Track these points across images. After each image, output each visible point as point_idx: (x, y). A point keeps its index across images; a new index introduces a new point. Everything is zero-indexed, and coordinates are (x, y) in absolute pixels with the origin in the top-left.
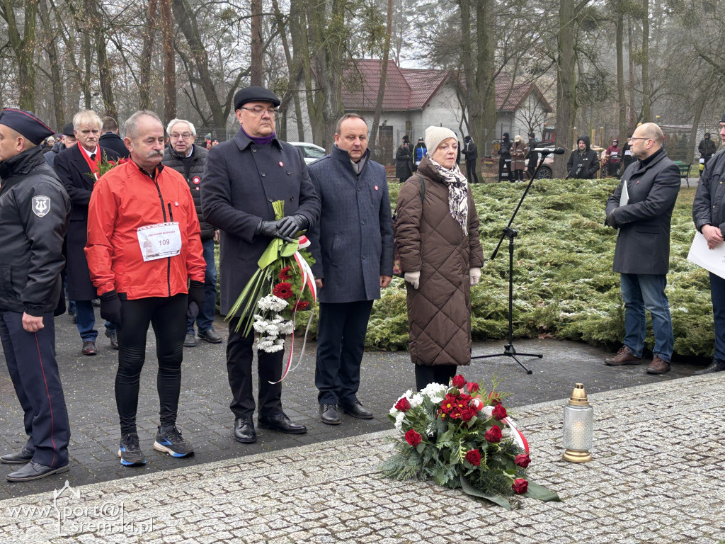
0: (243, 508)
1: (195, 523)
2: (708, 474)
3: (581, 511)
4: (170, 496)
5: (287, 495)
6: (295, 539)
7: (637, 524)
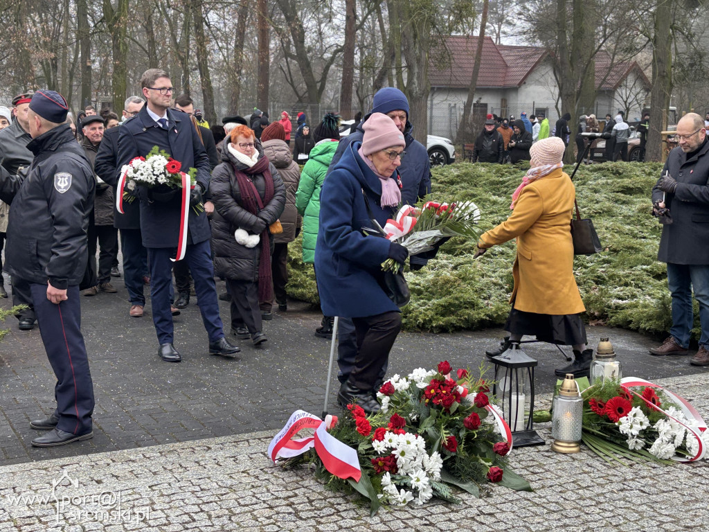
0: (220, 483)
1: (168, 496)
3: (550, 502)
6: (258, 516)
7: (601, 518)
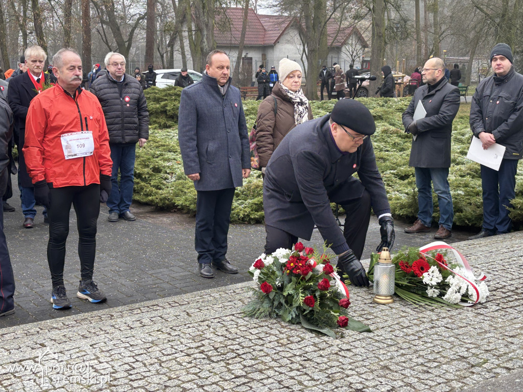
0: (143, 340)
1: (108, 351)
2: (476, 311)
3: (386, 339)
4: (89, 332)
5: (175, 330)
6: (181, 362)
7: (425, 348)
